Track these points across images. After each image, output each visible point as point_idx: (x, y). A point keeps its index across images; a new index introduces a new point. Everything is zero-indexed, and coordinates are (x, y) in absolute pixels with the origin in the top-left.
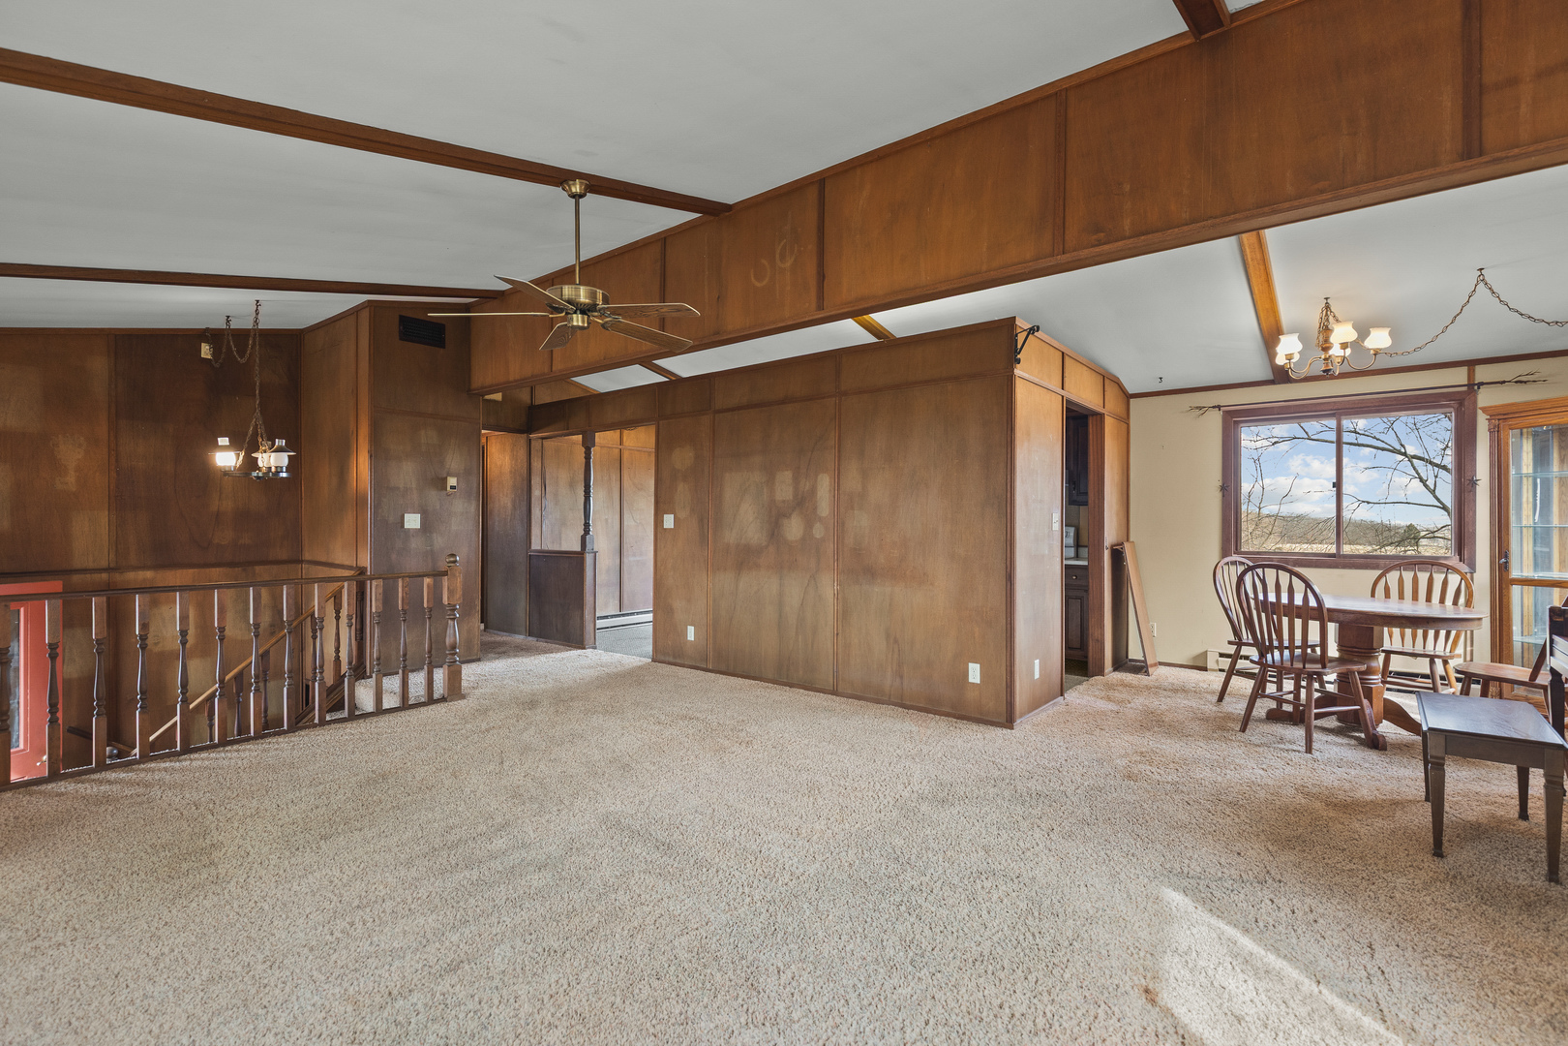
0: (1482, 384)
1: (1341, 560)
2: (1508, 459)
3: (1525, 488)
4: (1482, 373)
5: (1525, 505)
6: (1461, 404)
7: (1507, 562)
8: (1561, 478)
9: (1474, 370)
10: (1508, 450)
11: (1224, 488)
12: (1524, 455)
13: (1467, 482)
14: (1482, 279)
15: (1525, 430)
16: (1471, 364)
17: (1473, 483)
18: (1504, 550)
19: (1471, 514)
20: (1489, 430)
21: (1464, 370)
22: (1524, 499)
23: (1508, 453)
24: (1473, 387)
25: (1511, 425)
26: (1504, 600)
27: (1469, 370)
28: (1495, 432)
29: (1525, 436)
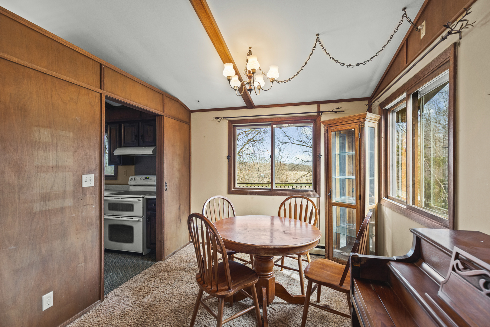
0: (322, 112)
1: (273, 192)
2: (331, 145)
3: (337, 159)
4: (323, 107)
5: (337, 167)
6: (315, 121)
7: (330, 195)
8: (349, 155)
9: (320, 106)
10: (331, 141)
11: (228, 158)
12: (337, 144)
13: (317, 157)
14: (318, 40)
15: (337, 132)
16: (319, 103)
17: (320, 157)
18: (330, 189)
19: (319, 171)
20: (324, 132)
21: (316, 106)
22: (337, 165)
23: (331, 143)
24: (319, 113)
25: (332, 130)
26: (330, 213)
27: (318, 106)
28: (326, 132)
29: (337, 136)
